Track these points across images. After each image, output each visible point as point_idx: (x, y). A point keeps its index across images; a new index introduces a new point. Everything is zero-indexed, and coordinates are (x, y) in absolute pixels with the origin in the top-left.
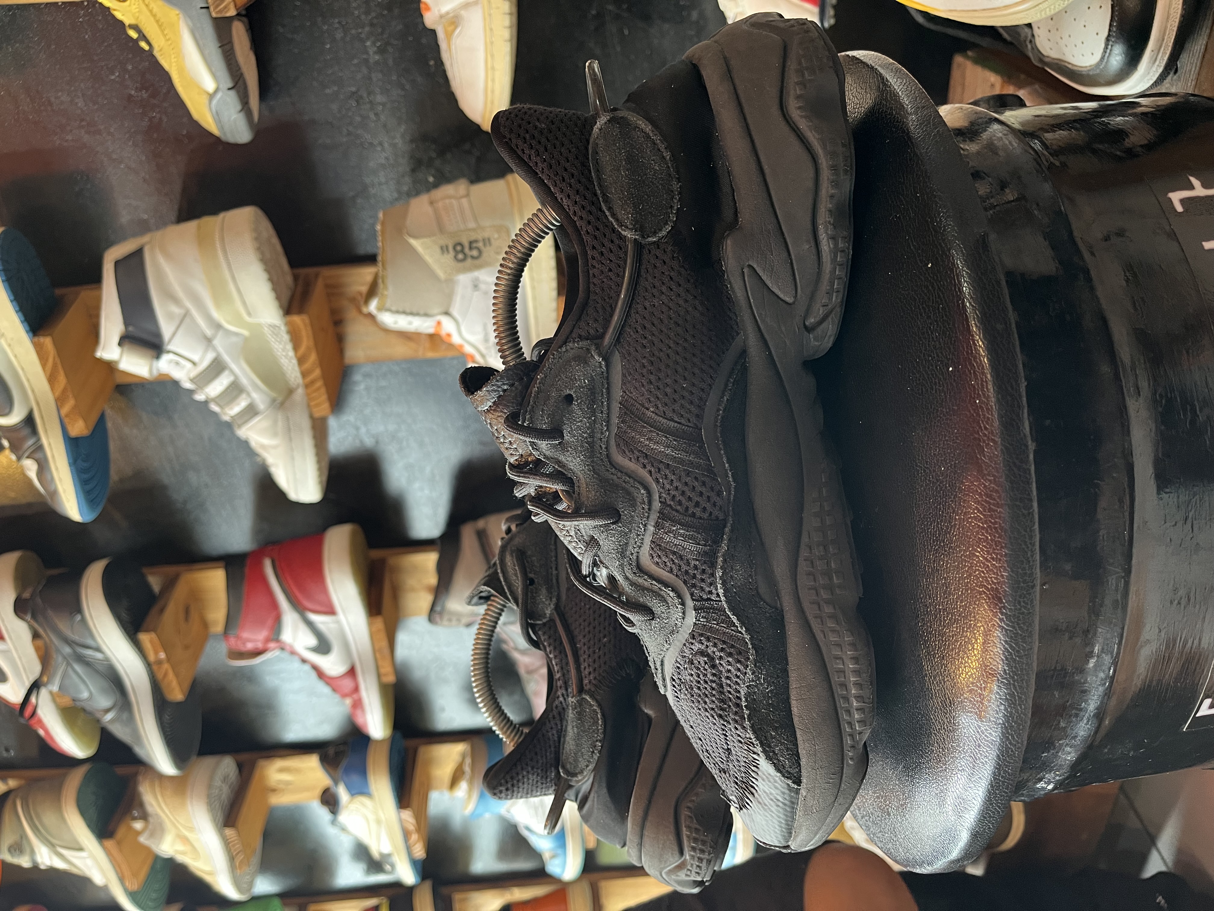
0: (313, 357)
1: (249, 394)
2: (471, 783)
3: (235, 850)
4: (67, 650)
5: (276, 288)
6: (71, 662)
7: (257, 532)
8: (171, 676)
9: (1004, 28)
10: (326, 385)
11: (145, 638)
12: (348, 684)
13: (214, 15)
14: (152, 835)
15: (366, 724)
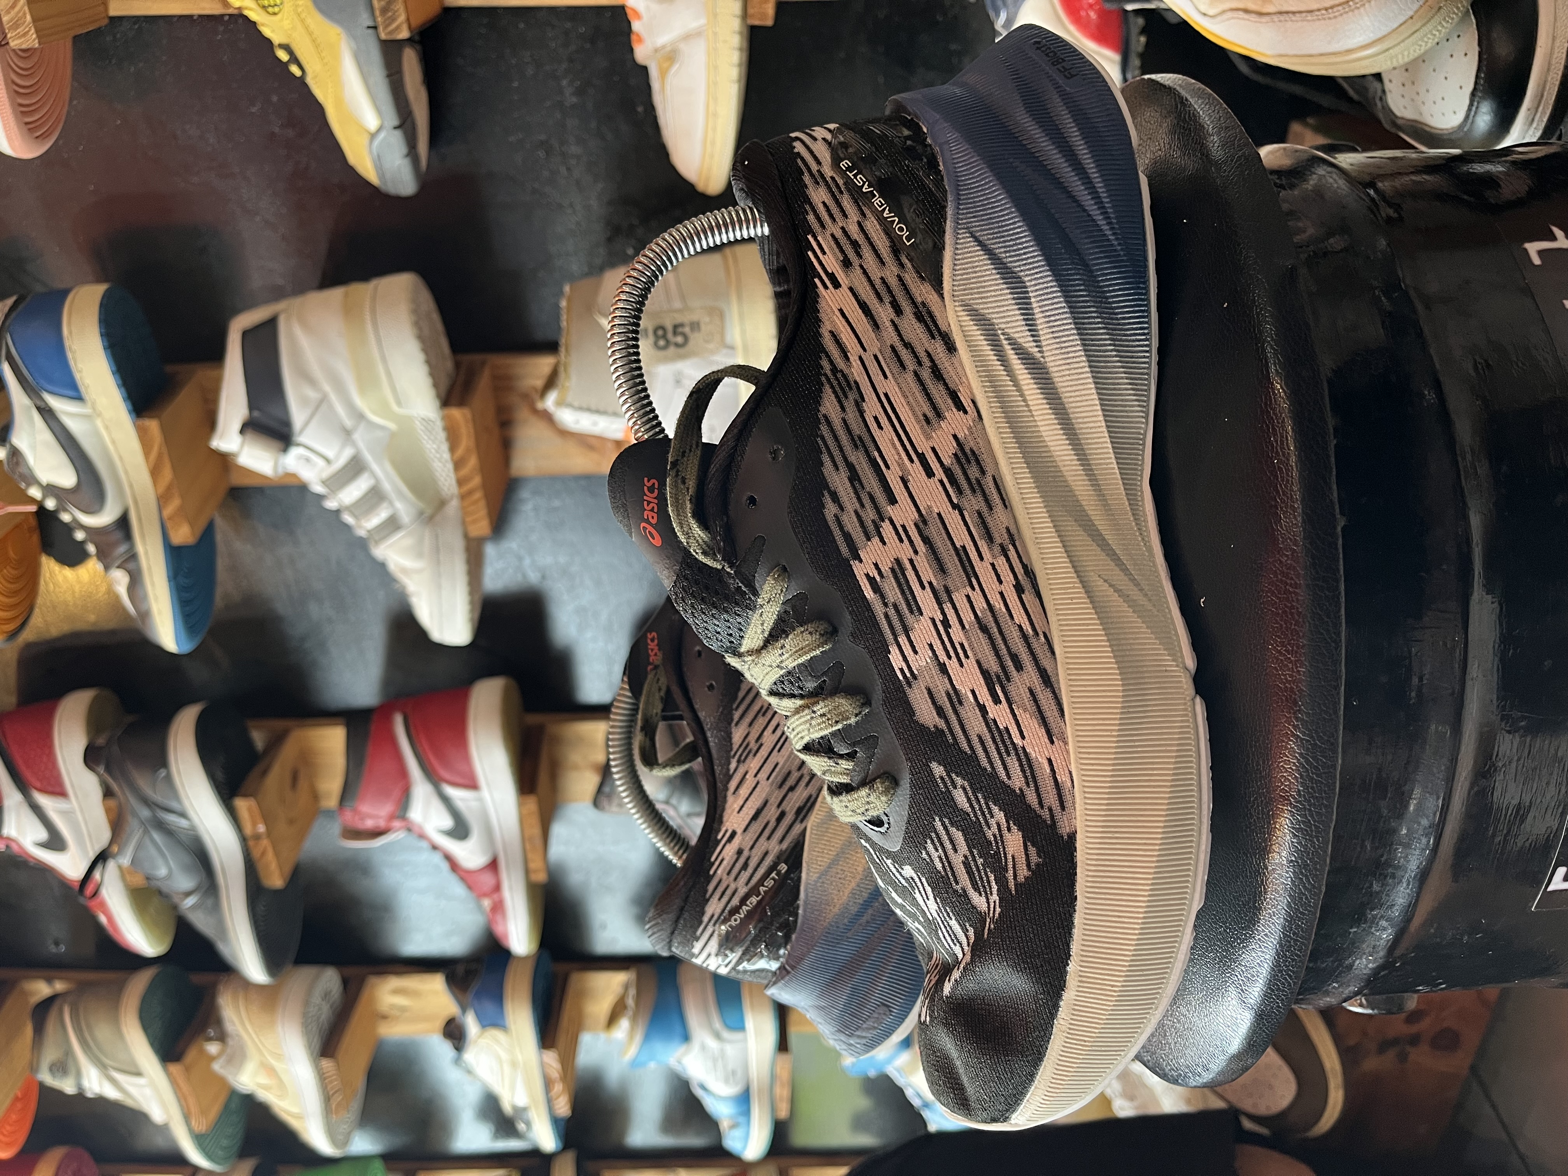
0: (473, 462)
1: (391, 504)
2: (634, 1020)
3: (332, 1088)
4: (145, 813)
5: (433, 373)
6: (149, 829)
7: (387, 683)
8: (270, 855)
9: (1345, 78)
10: (487, 496)
11: (242, 804)
12: (488, 880)
13: (383, 36)
14: (230, 1061)
15: (506, 936)
